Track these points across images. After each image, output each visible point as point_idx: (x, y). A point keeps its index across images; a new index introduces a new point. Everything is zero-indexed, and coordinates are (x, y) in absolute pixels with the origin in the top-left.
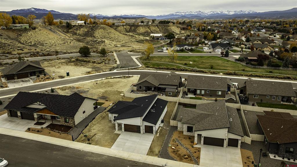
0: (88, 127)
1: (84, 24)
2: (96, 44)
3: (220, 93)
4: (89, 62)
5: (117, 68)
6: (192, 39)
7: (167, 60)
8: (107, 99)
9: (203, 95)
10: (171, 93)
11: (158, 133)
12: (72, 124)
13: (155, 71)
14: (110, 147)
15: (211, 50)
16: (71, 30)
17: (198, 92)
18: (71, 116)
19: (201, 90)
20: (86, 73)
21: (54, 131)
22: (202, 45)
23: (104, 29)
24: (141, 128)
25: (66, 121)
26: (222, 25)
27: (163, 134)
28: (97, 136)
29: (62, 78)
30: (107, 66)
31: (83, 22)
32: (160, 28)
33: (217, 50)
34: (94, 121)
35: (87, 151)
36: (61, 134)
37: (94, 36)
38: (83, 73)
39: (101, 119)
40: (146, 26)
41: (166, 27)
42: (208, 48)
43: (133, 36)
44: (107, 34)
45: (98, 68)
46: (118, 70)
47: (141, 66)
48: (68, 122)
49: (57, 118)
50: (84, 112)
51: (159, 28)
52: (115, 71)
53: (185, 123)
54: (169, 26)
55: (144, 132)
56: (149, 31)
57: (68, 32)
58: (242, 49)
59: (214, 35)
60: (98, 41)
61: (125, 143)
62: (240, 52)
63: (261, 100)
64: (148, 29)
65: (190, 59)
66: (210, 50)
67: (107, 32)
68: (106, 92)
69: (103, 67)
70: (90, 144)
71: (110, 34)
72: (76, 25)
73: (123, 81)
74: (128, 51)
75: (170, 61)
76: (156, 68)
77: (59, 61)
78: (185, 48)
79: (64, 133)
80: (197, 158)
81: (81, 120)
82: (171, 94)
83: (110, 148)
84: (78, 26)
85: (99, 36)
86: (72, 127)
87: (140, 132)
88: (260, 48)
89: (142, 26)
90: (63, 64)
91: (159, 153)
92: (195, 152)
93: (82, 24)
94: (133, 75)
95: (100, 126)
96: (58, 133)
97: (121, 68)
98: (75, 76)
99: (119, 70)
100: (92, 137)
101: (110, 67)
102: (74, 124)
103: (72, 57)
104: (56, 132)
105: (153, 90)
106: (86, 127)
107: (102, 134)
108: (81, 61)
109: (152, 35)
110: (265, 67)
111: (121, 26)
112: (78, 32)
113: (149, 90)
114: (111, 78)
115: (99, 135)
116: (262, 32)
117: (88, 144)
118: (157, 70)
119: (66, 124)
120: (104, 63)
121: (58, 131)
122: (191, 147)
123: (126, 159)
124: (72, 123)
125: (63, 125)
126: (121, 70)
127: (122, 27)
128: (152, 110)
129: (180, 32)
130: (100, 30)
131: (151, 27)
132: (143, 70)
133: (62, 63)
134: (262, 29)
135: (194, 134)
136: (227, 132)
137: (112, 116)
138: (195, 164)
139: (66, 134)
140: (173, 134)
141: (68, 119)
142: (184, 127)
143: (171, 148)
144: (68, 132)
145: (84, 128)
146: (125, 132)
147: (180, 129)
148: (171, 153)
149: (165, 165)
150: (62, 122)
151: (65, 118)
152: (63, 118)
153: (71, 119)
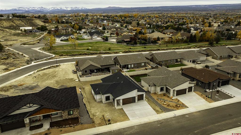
3: (143, 64)
5: (32, 60)
6: (64, 30)
7: (69, 48)
9: (133, 68)
13: (72, 58)
15: (90, 37)
17: (129, 66)
18: (76, 107)
19: (131, 65)
20: (3, 70)
21: (65, 127)
24: (136, 98)
25: (69, 114)
26: (71, 18)
28: (107, 116)
30: (18, 60)
32: (25, 21)
33: (95, 37)
34: (86, 106)
35: (118, 129)
36: (74, 127)
39: (88, 103)
41: (30, 21)
42: (87, 36)
43: (3, 30)
45: (11, 63)
46: (35, 62)
47: (54, 56)
48: (72, 114)
49: (52, 115)
51: (23, 22)
52: (33, 64)
54: (33, 20)
56: (15, 25)
58: (111, 35)
61: (134, 112)
62: (110, 37)
63: (166, 64)
64: (12, 23)
68: (57, 82)
69: (15, 62)
70: (110, 124)
74: (21, 44)
75: (72, 48)
76: (70, 55)
78: (71, 37)
80: (183, 104)
82: (116, 72)
83: (129, 120)
88: (120, 34)
89: (4, 20)
91: (162, 110)
92: (178, 102)
94: (60, 64)
96: (70, 128)
97: (36, 59)
101: (25, 61)
104: (67, 127)
105: (95, 71)
106: (88, 113)
109: (21, 28)
110: (139, 45)
113: (92, 73)
114: (42, 70)
115: (107, 115)
116: (104, 22)
117: (108, 124)
119: (70, 117)
120: (11, 58)
121: (69, 126)
122: (172, 100)
124: (77, 113)
125: (66, 119)
126: (38, 62)
131: (14, 21)
132: (59, 58)
134: (104, 21)
135: (164, 92)
136: (188, 84)
137: (104, 97)
138: (186, 108)
139: (80, 125)
140: (151, 96)
141: (73, 111)
142: (158, 89)
143: (164, 104)
144: (79, 123)
145: (88, 115)
146: (123, 105)
147: (153, 92)
148: (168, 107)
149: (175, 115)
150: (65, 116)
151: (68, 112)
152: (66, 112)
153: (76, 110)
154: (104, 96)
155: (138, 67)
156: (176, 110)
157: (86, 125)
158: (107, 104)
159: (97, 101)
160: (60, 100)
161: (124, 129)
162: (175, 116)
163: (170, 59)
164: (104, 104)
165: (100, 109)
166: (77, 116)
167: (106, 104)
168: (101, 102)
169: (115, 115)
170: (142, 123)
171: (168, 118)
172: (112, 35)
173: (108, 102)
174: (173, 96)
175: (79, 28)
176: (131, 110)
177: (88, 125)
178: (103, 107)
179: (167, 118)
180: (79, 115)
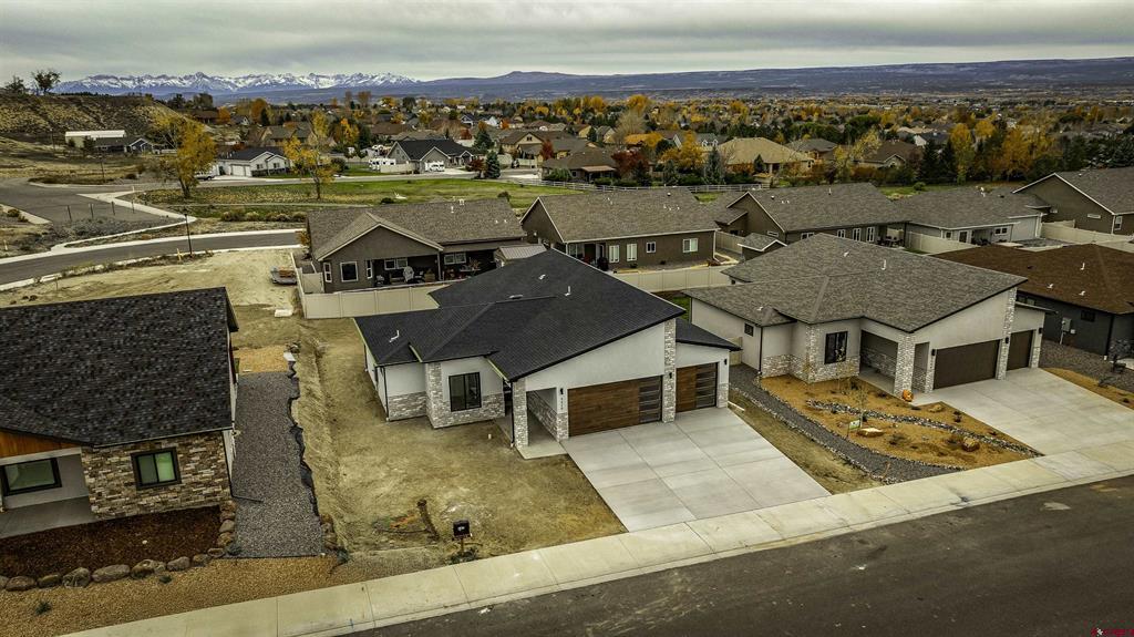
0: (320, 482)
3: (693, 246)
5: (57, 237)
6: (285, 143)
7: (288, 197)
12: (208, 485)
13: (293, 230)
17: (614, 253)
19: (621, 244)
21: (87, 581)
24: (664, 389)
25: (145, 481)
28: (450, 504)
36: (167, 580)
39: (327, 428)
41: (122, 109)
47: (189, 220)
48: (169, 485)
49: (8, 492)
51: (88, 112)
52: (59, 250)
55: (674, 408)
56: (42, 122)
61: (659, 481)
62: (513, 167)
70: (470, 556)
74: (32, 180)
75: (301, 196)
76: (279, 220)
79: (193, 564)
83: (623, 531)
86: (216, 510)
88: (563, 154)
91: (857, 468)
92: (957, 421)
94: (213, 251)
95: (376, 458)
96: (128, 583)
104: (105, 580)
106: (308, 483)
107: (464, 490)
114: (94, 272)
115: (450, 495)
117: (454, 560)
118: (293, 227)
119: (152, 500)
121: (123, 569)
122: (911, 410)
124: (207, 473)
125: (122, 522)
131: (42, 106)
135: (850, 366)
136: (1012, 307)
137: (437, 381)
138: (1027, 457)
139: (218, 563)
140: (767, 393)
141: (173, 452)
142: (812, 342)
143: (861, 434)
144: (215, 546)
145: (305, 493)
147: (774, 366)
148: (895, 453)
149: (964, 499)
150: (112, 492)
151: (136, 458)
152: (115, 459)
153: (197, 446)
154: (438, 374)
155: (663, 263)
156: (958, 469)
157: (271, 561)
158: (461, 430)
159: (394, 414)
160: (81, 369)
161: (578, 594)
162: (966, 509)
163: (848, 224)
164: (443, 432)
165: (406, 461)
166: (214, 494)
167: (454, 433)
168: (422, 419)
169: (515, 497)
170: (722, 555)
171: (917, 515)
172: (522, 162)
173: (465, 416)
174: (918, 387)
175: (361, 138)
176: (634, 467)
177: (291, 562)
178: (431, 451)
179: (909, 517)
180: (228, 490)
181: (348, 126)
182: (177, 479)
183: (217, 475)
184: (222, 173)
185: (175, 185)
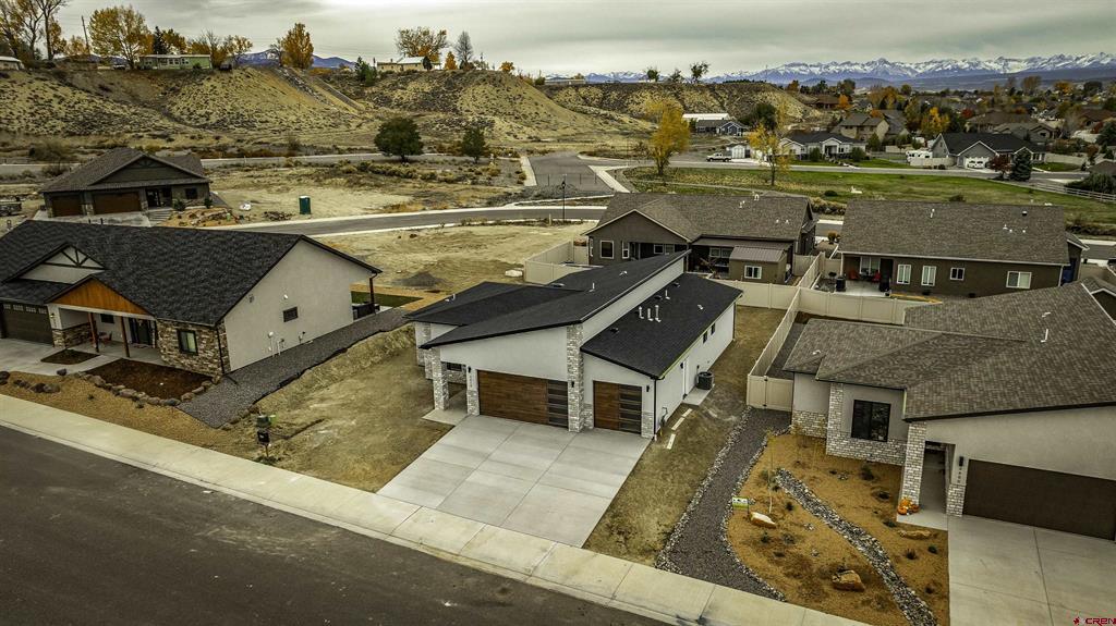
0: (294, 387)
1: (421, 68)
2: (457, 131)
3: (1023, 282)
4: (409, 176)
5: (522, 196)
6: (855, 130)
7: (747, 181)
8: (437, 287)
9: (927, 292)
10: (760, 268)
11: (673, 436)
12: (211, 362)
14: (375, 484)
15: (946, 160)
16: (374, 89)
17: (903, 274)
18: (205, 319)
19: (917, 264)
20: (385, 207)
21: (117, 393)
22: (900, 147)
23: (495, 86)
24: (571, 397)
25: (183, 349)
26: (980, 100)
27: (698, 442)
28: (327, 428)
29: (277, 220)
30: (478, 190)
31: (418, 60)
32: (723, 95)
33: (971, 159)
34: (335, 361)
35: (237, 498)
36: (141, 407)
37: (455, 110)
38: (373, 207)
39: (378, 358)
40: (665, 87)
41: (745, 95)
43: (612, 118)
44: (507, 103)
45: (442, 194)
46: (522, 204)
48: (192, 354)
50: (290, 314)
51: (717, 97)
52: (510, 206)
53: (844, 379)
55: (590, 420)
56: (678, 105)
57: (359, 95)
59: (951, 116)
60: (468, 123)
61: (469, 471)
62: (1082, 169)
64: (672, 100)
65: (850, 181)
66: (938, 162)
67: (509, 94)
68: (442, 263)
69: (463, 192)
70: (270, 461)
71: (518, 101)
72: (391, 72)
73: (536, 232)
74: (582, 153)
75: (759, 183)
77: (291, 172)
78: (829, 148)
79: (159, 404)
80: (929, 591)
81: (271, 349)
82: (760, 274)
83: (373, 492)
84: (399, 75)
85: (473, 109)
86: (210, 379)
87: (562, 423)
90: (304, 179)
91: (665, 542)
92: (911, 556)
93: (413, 68)
95: (362, 385)
96: (129, 402)
97: (538, 197)
98: (334, 216)
99: (530, 205)
100: (298, 432)
101: (495, 195)
102: (224, 364)
103: (349, 162)
104: (123, 396)
106: (283, 384)
107: (353, 423)
108: (378, 173)
109: (687, 117)
111: (568, 86)
112: (398, 94)
114: (483, 225)
115: (339, 423)
117: (258, 460)
119: (186, 362)
120: (470, 181)
121: (131, 392)
122: (878, 524)
123: (447, 557)
124: (210, 354)
125: (172, 370)
126: (535, 204)
127: (572, 92)
128: (645, 314)
129: (805, 113)
130: (479, 89)
131: (685, 93)
133: (299, 178)
135: (894, 449)
139: (168, 407)
140: (760, 448)
141: (193, 332)
143: (748, 518)
144: (179, 398)
145: (270, 389)
146: (484, 418)
147: (807, 423)
149: (701, 620)
150: (170, 350)
151: (179, 332)
152: (170, 329)
153: (205, 333)
165: (369, 393)
166: (214, 369)
176: (476, 454)
180: (220, 369)
181: (937, 115)
182: (197, 354)
183: (214, 357)
184: (748, 155)
185: (653, 163)
